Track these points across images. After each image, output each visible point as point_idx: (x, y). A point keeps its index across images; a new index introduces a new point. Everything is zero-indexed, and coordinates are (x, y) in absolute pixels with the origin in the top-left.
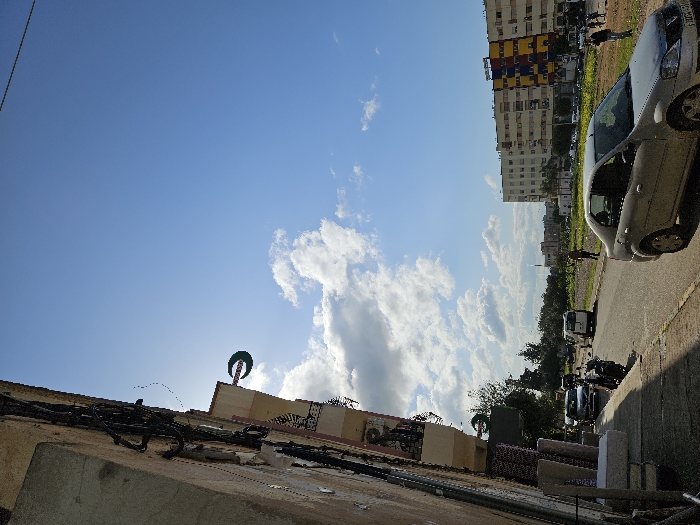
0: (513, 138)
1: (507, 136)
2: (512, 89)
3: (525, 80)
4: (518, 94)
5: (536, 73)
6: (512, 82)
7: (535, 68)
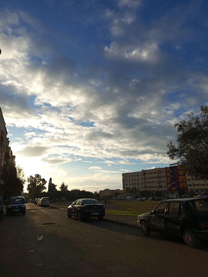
0: (147, 176)
1: (148, 174)
2: (166, 174)
4: (164, 177)
6: (169, 174)
7: (174, 183)
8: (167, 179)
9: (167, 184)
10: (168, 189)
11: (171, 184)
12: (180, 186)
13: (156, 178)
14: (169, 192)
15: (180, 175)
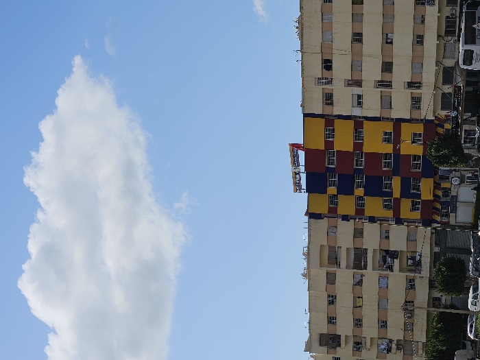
0: (344, 327)
1: (332, 320)
2: (346, 218)
3: (374, 206)
4: (358, 233)
5: (397, 194)
6: (346, 205)
7: (396, 183)
8: (372, 220)
9: (399, 221)
10: (427, 222)
11: (397, 201)
12: (416, 157)
13: (361, 277)
14: (445, 220)
15: (358, 146)
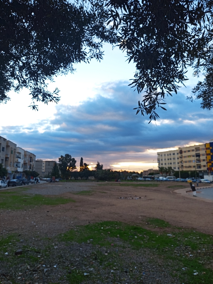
0: (184, 154)
2: (206, 152)
3: (209, 157)
4: (203, 155)
8: (206, 157)
9: (207, 163)
10: (208, 169)
11: (210, 162)
13: (194, 156)
